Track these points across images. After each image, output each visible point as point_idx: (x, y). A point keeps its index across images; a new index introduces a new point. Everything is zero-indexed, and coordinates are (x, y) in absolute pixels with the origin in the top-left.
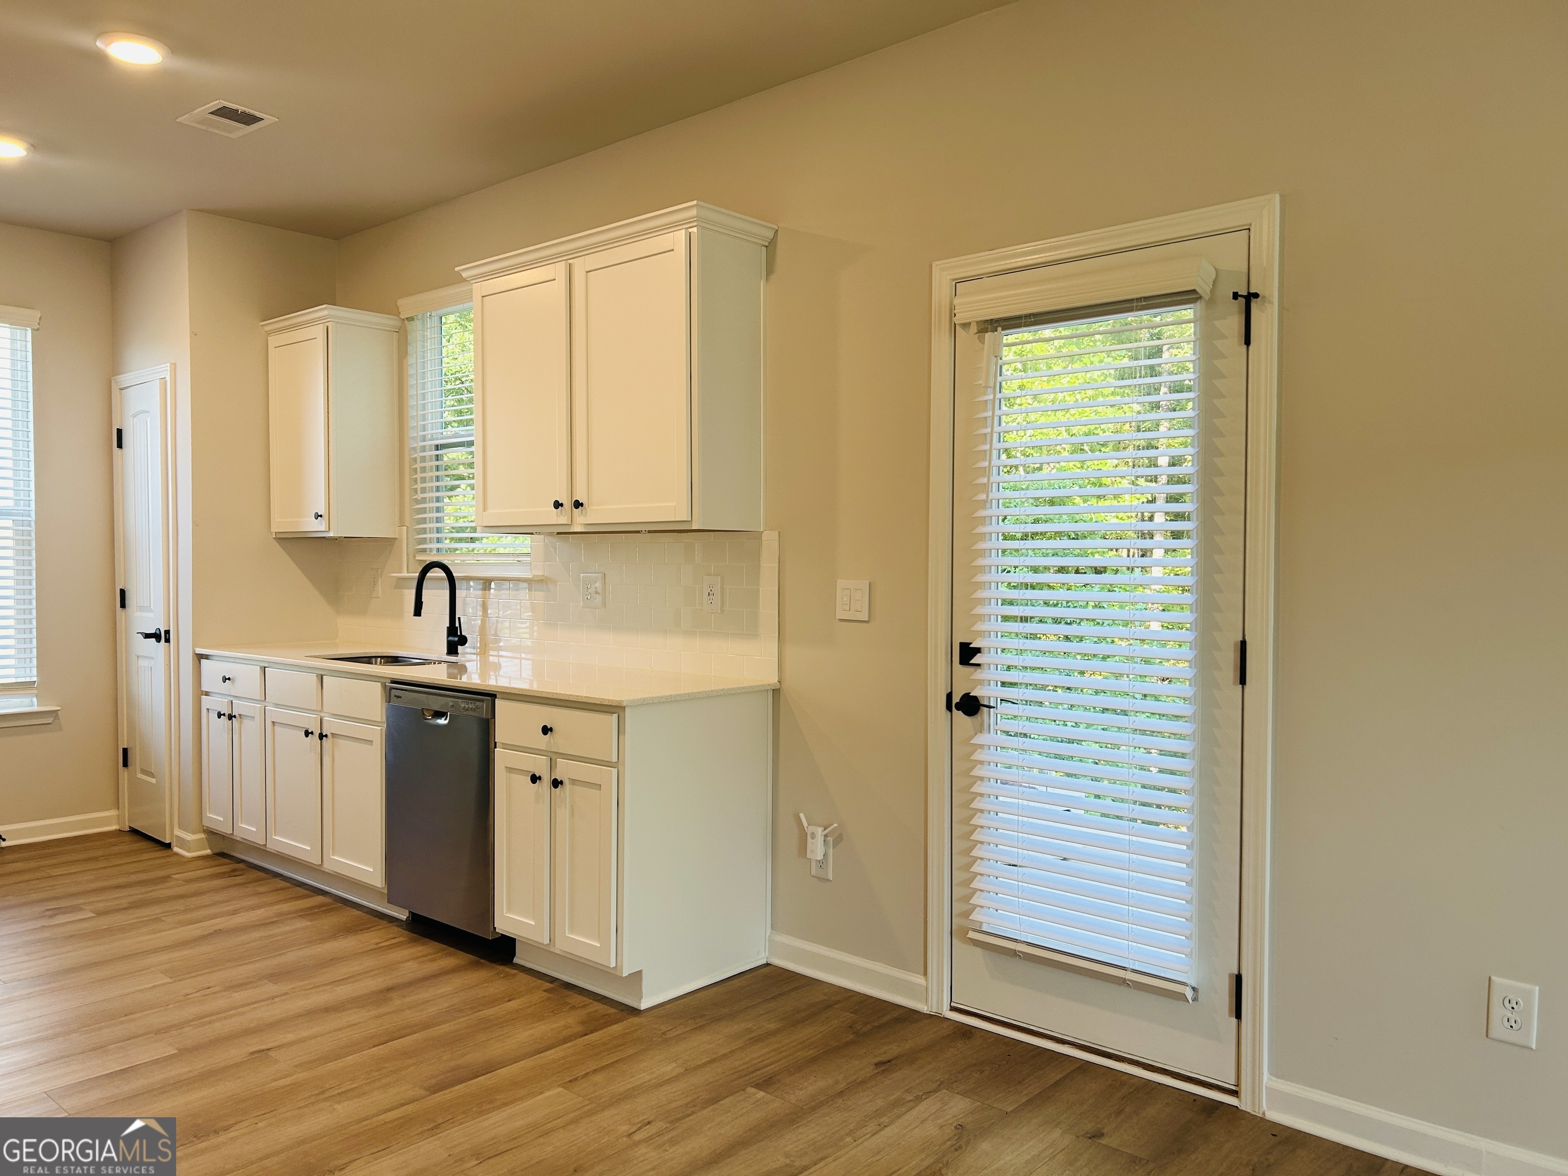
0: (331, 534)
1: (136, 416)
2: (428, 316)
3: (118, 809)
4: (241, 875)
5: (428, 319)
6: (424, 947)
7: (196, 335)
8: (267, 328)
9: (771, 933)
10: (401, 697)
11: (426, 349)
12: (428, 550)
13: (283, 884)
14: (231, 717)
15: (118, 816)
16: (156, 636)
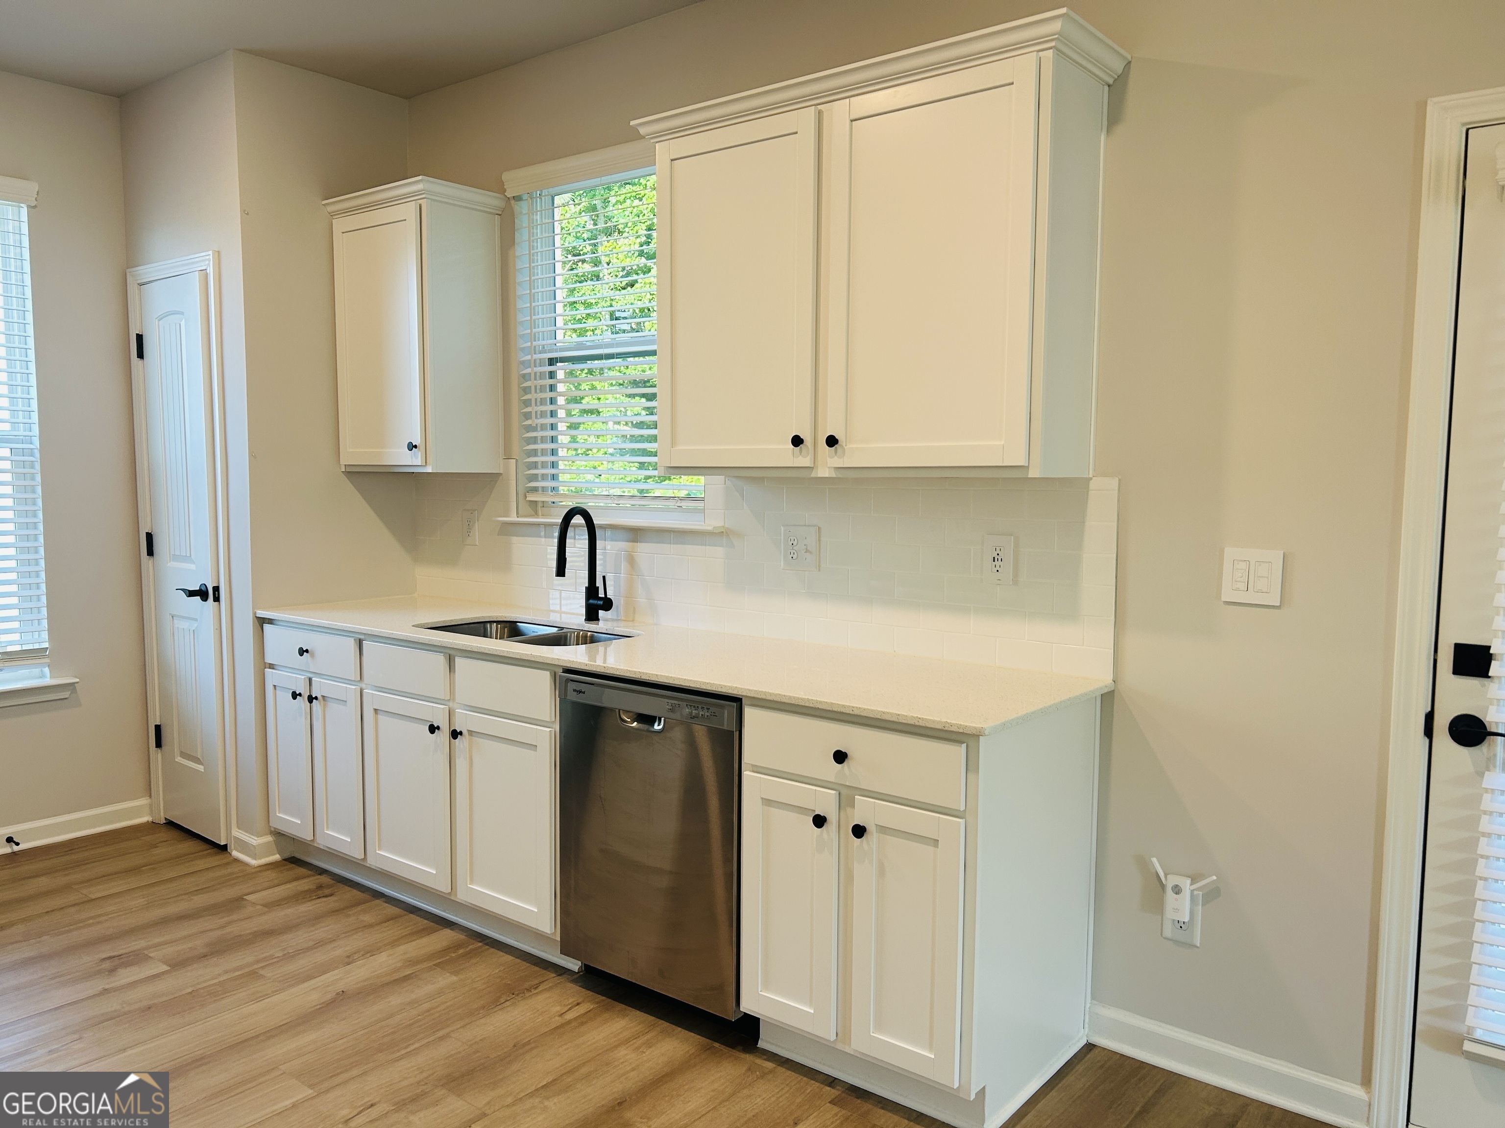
0: (429, 469)
1: (162, 319)
2: (538, 195)
3: (150, 796)
4: (331, 895)
5: (538, 199)
6: (627, 1019)
7: (247, 214)
8: (330, 209)
9: (1091, 1003)
10: (584, 693)
11: (535, 237)
12: (540, 489)
13: (392, 910)
14: (311, 699)
15: (151, 805)
16: (202, 594)
